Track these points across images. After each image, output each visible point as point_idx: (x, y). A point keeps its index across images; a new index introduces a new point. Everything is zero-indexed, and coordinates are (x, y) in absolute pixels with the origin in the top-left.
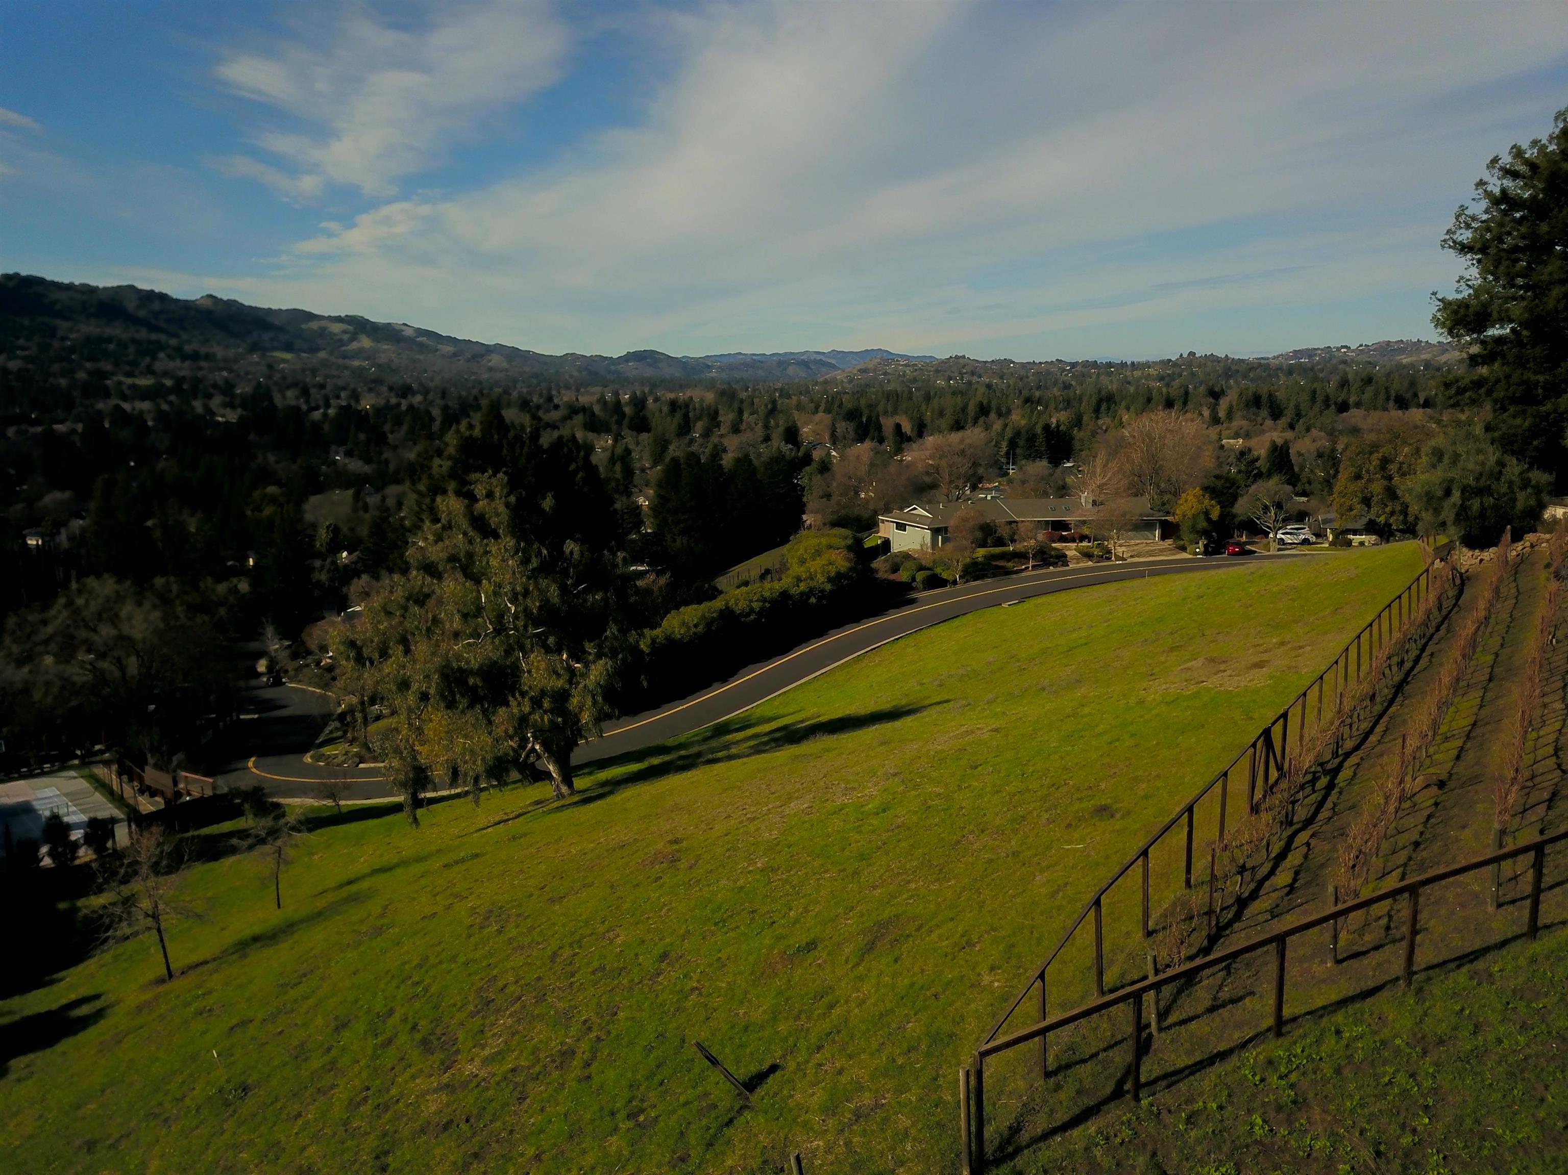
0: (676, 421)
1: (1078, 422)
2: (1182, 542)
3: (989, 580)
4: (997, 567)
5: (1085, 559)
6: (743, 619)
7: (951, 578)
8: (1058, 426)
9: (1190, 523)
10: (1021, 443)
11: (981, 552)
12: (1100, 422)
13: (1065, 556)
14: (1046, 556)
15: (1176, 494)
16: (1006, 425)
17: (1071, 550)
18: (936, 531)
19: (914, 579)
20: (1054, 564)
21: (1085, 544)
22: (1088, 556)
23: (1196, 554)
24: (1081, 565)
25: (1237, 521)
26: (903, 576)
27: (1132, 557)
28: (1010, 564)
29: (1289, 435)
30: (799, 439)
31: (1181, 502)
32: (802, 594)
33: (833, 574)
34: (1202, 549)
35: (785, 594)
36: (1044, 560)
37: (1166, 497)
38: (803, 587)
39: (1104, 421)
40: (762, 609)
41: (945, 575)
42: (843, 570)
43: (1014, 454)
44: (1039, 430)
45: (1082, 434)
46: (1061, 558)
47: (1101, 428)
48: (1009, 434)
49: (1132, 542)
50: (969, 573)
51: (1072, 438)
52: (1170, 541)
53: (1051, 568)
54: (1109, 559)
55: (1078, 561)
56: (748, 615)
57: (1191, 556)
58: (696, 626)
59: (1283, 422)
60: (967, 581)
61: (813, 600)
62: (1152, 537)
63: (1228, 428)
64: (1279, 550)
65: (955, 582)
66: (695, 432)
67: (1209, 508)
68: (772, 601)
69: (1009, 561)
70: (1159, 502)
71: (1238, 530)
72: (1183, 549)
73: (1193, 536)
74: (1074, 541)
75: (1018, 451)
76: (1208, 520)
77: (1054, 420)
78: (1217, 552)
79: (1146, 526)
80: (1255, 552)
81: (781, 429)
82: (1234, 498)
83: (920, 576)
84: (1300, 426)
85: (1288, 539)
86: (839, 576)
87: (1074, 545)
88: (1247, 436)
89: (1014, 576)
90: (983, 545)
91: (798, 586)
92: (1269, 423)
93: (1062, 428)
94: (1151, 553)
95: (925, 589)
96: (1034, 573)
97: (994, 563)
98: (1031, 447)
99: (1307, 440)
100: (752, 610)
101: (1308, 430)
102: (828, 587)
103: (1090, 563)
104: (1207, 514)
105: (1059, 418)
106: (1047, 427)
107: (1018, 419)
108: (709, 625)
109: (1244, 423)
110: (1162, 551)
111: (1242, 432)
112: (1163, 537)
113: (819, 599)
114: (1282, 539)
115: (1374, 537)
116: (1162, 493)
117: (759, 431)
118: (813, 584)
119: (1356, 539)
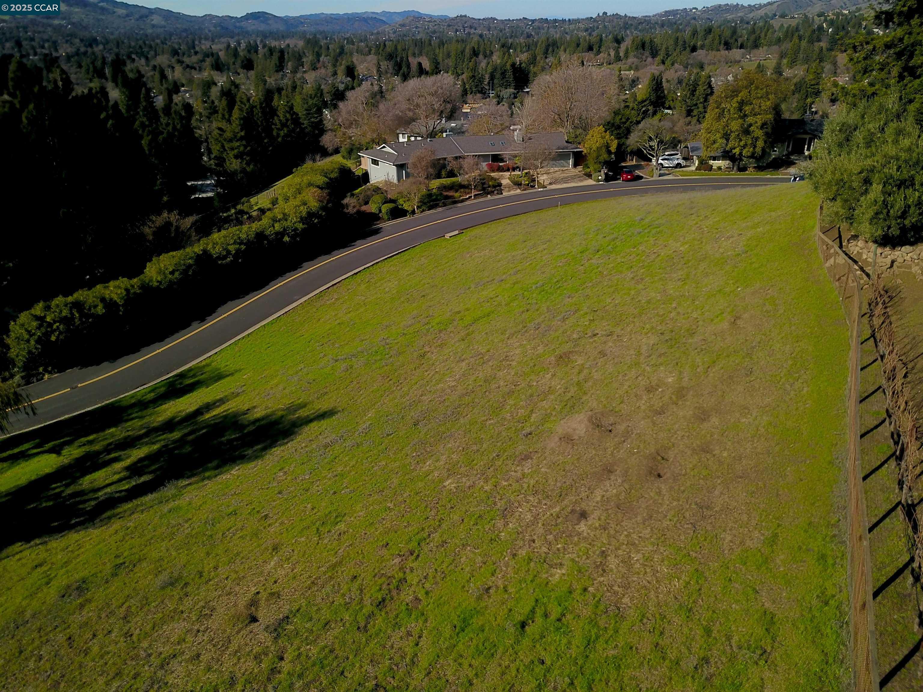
0: (273, 62)
1: (533, 61)
2: (588, 170)
3: (440, 209)
4: (447, 197)
5: (515, 187)
6: (220, 262)
7: (410, 209)
8: (520, 64)
9: (595, 155)
10: (498, 75)
11: (435, 184)
12: (547, 60)
13: (500, 185)
14: (485, 186)
15: (585, 129)
16: (488, 63)
17: (505, 178)
18: (400, 167)
19: (380, 211)
20: (491, 193)
21: (517, 173)
22: (518, 184)
23: (599, 181)
24: (512, 193)
25: (629, 150)
26: (372, 208)
27: (550, 184)
28: (457, 195)
29: (662, 67)
30: (356, 74)
31: (588, 137)
32: (277, 233)
33: (304, 214)
34: (604, 177)
35: (260, 235)
36: (484, 189)
37: (579, 131)
38: (278, 227)
39: (551, 59)
40: (238, 251)
41: (406, 207)
42: (314, 209)
43: (493, 83)
44: (508, 67)
45: (536, 69)
46: (498, 187)
47: (548, 65)
48: (490, 69)
49: (552, 170)
50: (425, 204)
51: (529, 72)
52: (580, 168)
53: (489, 196)
54: (533, 187)
55: (510, 188)
56: (225, 257)
57: (594, 183)
58: (172, 273)
59: (658, 59)
60: (423, 211)
61: (286, 239)
62: (566, 165)
63: (625, 64)
64: (660, 175)
65: (413, 212)
66: (287, 69)
67: (609, 141)
68: (249, 243)
69: (457, 191)
70: (573, 136)
71: (630, 155)
72: (589, 176)
73: (596, 166)
74: (508, 170)
75: (496, 81)
76: (609, 152)
77: (518, 59)
78: (614, 178)
79: (562, 156)
80: (641, 178)
81: (343, 67)
82: (628, 132)
83: (385, 208)
84: (668, 62)
85: (666, 163)
86: (311, 215)
87: (507, 174)
88: (637, 69)
89: (459, 205)
90: (439, 176)
91: (274, 227)
92: (650, 59)
93: (523, 65)
94: (565, 180)
95: (389, 220)
96: (475, 201)
97: (445, 193)
98: (503, 78)
99: (672, 71)
100: (229, 252)
101: (673, 64)
102: (300, 226)
103: (518, 191)
104: (608, 147)
105: (521, 58)
106: (513, 65)
107: (496, 58)
108: (185, 272)
109: (635, 60)
110: (573, 178)
111: (633, 66)
112: (575, 165)
113: (292, 237)
114: (661, 164)
115: (728, 162)
116: (576, 127)
117: (330, 70)
118: (288, 224)
119: (716, 164)
